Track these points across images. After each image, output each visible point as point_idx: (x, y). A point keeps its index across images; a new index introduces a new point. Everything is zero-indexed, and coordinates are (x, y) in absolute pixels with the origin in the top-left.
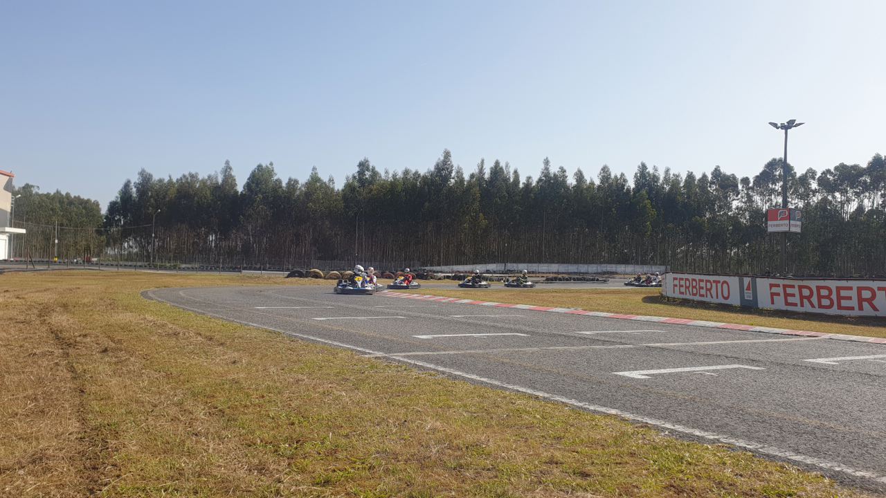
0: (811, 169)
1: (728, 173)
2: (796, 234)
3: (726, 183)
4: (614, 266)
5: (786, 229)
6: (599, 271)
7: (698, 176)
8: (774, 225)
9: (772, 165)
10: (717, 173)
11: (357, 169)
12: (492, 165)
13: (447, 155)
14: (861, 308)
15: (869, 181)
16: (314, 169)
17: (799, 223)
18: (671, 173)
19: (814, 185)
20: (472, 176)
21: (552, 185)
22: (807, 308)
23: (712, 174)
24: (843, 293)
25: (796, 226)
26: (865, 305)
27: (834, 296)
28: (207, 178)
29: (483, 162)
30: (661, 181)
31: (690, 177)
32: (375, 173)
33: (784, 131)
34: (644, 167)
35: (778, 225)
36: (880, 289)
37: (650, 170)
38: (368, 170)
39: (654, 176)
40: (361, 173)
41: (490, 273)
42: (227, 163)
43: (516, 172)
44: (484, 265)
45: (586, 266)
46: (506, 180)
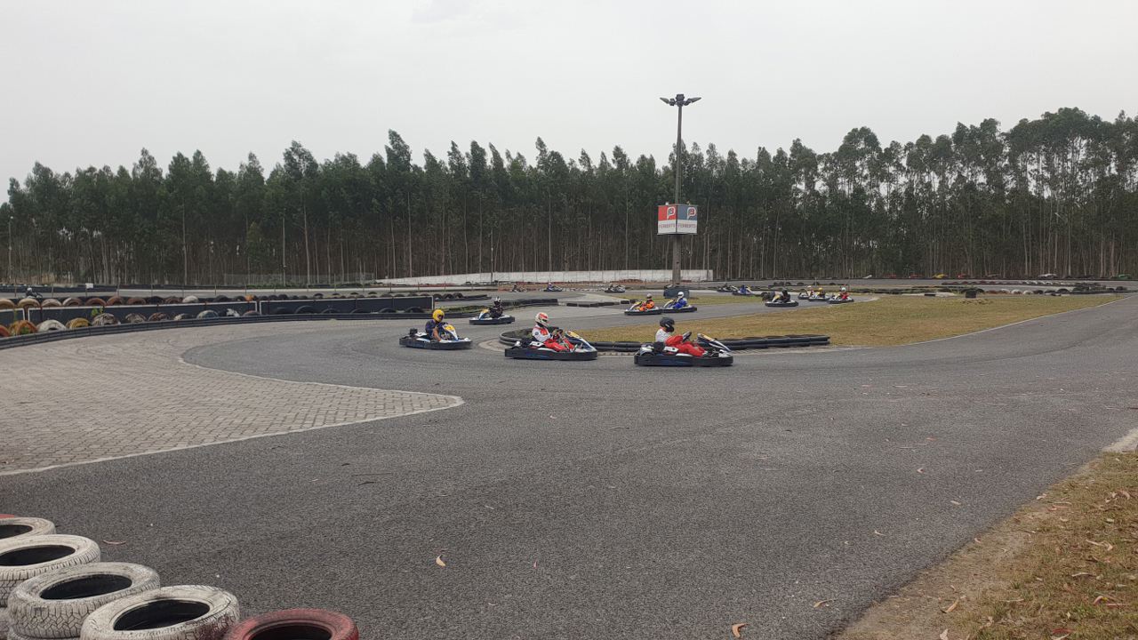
1: (808, 147)
2: (693, 235)
5: (672, 230)
7: (773, 153)
8: (665, 226)
9: (854, 136)
10: (797, 147)
17: (695, 222)
23: (792, 151)
25: (690, 226)
30: (705, 163)
31: (763, 154)
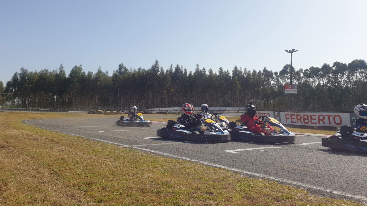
0: (301, 69)
1: (269, 70)
2: (296, 94)
3: (268, 74)
4: (224, 107)
5: (291, 92)
6: (219, 109)
7: (257, 71)
8: (287, 91)
9: (286, 67)
10: (265, 70)
11: (118, 68)
12: (176, 66)
13: (157, 62)
14: (319, 123)
15: (322, 73)
16: (100, 67)
17: (297, 90)
18: (247, 70)
19: (302, 75)
20: (167, 71)
21: (200, 74)
22: (300, 124)
23: (263, 71)
24: (313, 117)
25: (295, 91)
26: (321, 122)
27: (309, 119)
28: (52, 71)
29: (172, 65)
30: (243, 73)
31: (254, 72)
32: (126, 69)
33: (290, 53)
34: (236, 68)
35: (289, 91)
36: (326, 115)
37: (239, 69)
38: (123, 68)
39: (240, 71)
40: (120, 69)
41: (175, 111)
42: (61, 65)
43: (185, 70)
44: (173, 108)
45: (214, 108)
46: (181, 73)
